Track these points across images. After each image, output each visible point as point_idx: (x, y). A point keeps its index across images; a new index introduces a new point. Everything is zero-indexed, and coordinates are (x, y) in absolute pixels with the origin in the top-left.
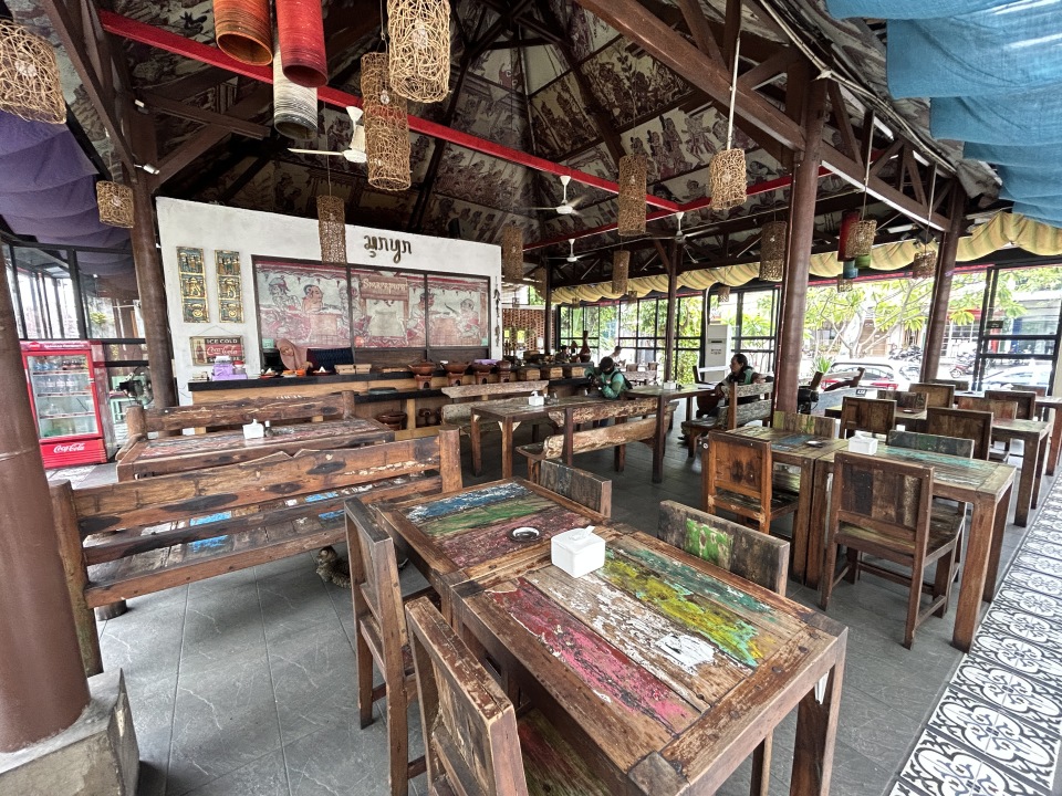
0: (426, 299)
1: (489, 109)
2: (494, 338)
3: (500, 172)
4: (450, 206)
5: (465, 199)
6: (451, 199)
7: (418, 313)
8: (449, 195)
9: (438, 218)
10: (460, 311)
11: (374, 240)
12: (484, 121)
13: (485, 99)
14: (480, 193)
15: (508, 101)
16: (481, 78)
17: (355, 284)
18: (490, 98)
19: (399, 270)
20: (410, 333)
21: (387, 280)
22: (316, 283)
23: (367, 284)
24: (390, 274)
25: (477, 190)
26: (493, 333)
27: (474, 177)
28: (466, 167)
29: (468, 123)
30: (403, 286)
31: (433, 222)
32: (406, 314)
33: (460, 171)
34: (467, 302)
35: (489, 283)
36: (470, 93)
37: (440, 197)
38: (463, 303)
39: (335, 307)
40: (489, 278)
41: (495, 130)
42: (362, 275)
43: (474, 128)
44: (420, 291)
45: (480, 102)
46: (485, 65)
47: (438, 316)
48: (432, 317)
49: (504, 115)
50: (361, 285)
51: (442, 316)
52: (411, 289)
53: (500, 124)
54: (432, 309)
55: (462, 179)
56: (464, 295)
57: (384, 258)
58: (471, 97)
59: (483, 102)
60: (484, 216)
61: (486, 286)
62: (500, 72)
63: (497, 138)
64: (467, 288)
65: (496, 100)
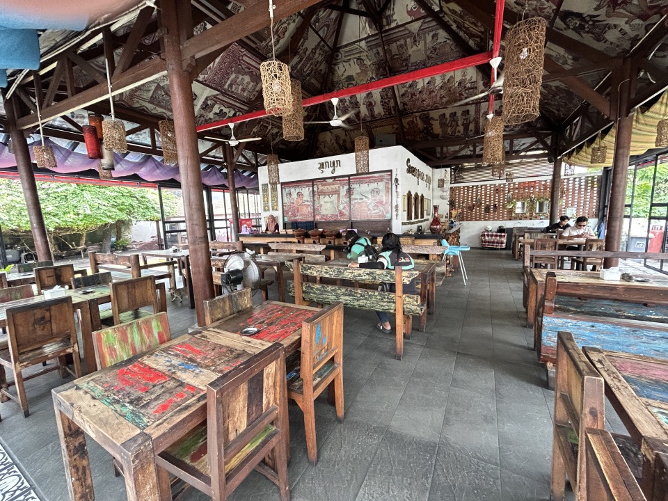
0: (350, 191)
1: (415, 41)
2: (394, 213)
3: (452, 78)
4: (428, 117)
5: (437, 108)
6: (426, 112)
7: (344, 200)
8: (424, 111)
9: (425, 128)
10: (370, 197)
11: (323, 164)
12: (416, 52)
13: (408, 37)
14: (445, 100)
15: (426, 26)
16: (398, 27)
17: (315, 189)
18: (410, 34)
19: (335, 177)
20: (340, 212)
21: (330, 184)
22: (301, 191)
23: (321, 188)
24: (330, 181)
25: (441, 98)
26: (394, 209)
27: (433, 91)
28: (423, 87)
29: (406, 60)
30: (337, 186)
31: (423, 131)
32: (338, 201)
33: (420, 92)
34: (375, 190)
35: (391, 175)
36: (396, 41)
37: (417, 114)
38: (373, 191)
39: (308, 201)
40: (391, 171)
41: (429, 52)
42: (318, 183)
43: (413, 60)
44: (346, 187)
45: (405, 42)
46: (395, 17)
47: (356, 201)
48: (353, 202)
49: (429, 38)
50: (318, 188)
51: (359, 201)
52: (341, 187)
53: (429, 45)
54: (352, 197)
55: (424, 96)
56: (373, 185)
57: (327, 172)
58: (398, 43)
59: (408, 40)
60: (459, 114)
61: (390, 177)
62: (408, 12)
63: (434, 56)
64: (375, 181)
65: (415, 32)
